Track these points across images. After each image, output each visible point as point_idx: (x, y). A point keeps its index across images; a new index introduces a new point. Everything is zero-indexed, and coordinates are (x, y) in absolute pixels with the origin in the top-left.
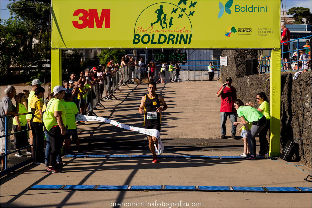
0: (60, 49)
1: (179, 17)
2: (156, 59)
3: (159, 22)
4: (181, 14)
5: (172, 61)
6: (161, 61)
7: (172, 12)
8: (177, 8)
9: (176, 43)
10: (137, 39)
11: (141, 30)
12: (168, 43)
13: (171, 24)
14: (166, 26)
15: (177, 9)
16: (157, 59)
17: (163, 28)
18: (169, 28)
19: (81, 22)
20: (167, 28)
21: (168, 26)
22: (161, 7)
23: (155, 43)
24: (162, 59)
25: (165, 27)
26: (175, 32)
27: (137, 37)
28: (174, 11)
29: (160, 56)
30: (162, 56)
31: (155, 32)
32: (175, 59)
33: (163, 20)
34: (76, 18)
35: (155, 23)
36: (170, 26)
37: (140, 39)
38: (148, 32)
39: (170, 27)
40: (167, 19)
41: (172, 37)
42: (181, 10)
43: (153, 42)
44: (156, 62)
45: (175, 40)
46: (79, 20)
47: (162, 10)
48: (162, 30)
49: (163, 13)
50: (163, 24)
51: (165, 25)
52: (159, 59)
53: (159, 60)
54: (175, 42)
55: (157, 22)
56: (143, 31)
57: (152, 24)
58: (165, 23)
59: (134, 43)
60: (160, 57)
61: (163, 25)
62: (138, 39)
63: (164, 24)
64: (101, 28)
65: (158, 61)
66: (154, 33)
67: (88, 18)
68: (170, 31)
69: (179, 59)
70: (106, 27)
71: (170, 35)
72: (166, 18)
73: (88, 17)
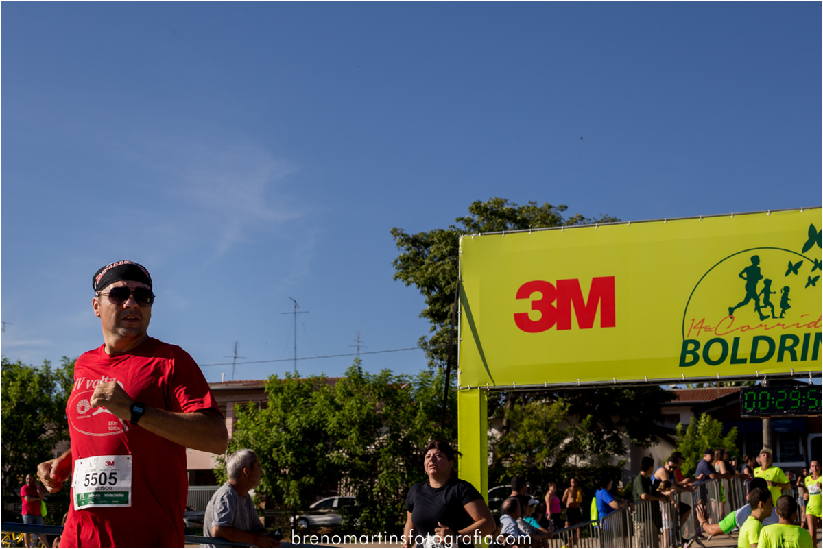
0: (482, 390)
1: (807, 286)
2: (748, 407)
3: (752, 301)
4: (813, 275)
5: (793, 409)
6: (763, 411)
7: (787, 273)
8: (802, 259)
9: (804, 357)
10: (690, 352)
11: (701, 327)
12: (780, 359)
13: (785, 305)
14: (773, 311)
15: (799, 264)
16: (750, 405)
17: (763, 318)
18: (781, 317)
19: (536, 316)
20: (774, 317)
21: (778, 313)
22: (755, 260)
23: (744, 361)
24: (763, 405)
25: (768, 316)
26: (797, 327)
27: (691, 347)
28: (793, 268)
29: (757, 397)
30: (764, 396)
31: (741, 330)
32: (802, 403)
33: (762, 297)
34: (524, 306)
35: (740, 305)
36: (783, 312)
37: (700, 352)
38: (722, 331)
39: (783, 315)
40: (775, 293)
41: (789, 342)
42: (813, 265)
43: (738, 358)
44: (748, 413)
45: (799, 349)
46: (533, 308)
47: (759, 269)
48: (761, 325)
49: (762, 277)
50: (762, 307)
51: (769, 308)
52: (757, 405)
53: (757, 408)
54: (799, 355)
55: (746, 302)
56: (708, 329)
57: (731, 310)
58: (767, 303)
59: (683, 363)
60: (757, 401)
61: (762, 310)
62: (692, 352)
63: (765, 307)
64: (591, 326)
65: (752, 413)
66: (737, 334)
67: (554, 304)
68: (783, 325)
69: (814, 405)
70: (604, 324)
71: (784, 338)
72: (772, 290)
73: (556, 300)
